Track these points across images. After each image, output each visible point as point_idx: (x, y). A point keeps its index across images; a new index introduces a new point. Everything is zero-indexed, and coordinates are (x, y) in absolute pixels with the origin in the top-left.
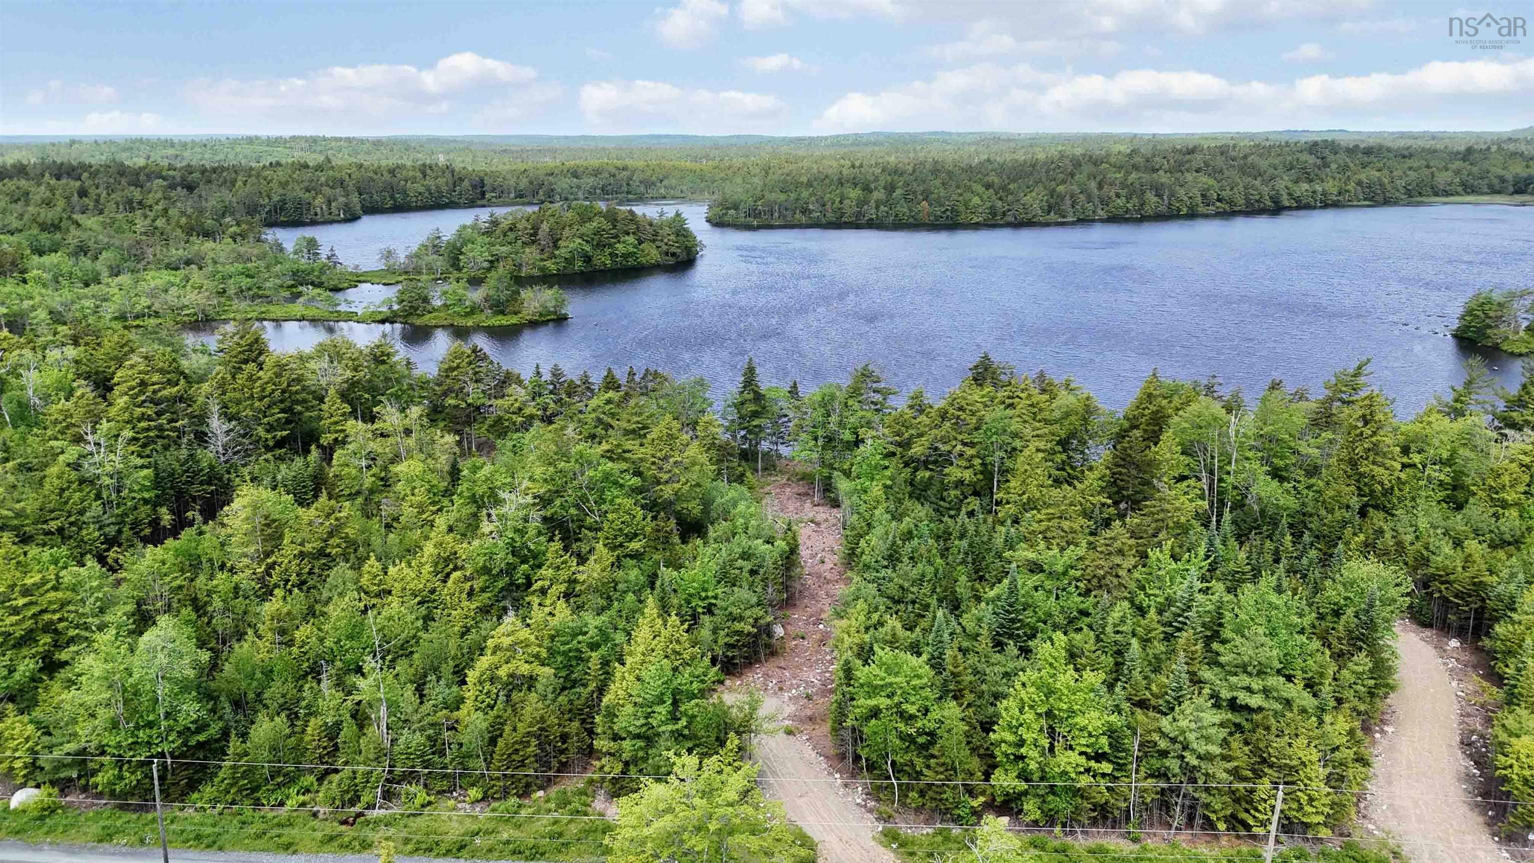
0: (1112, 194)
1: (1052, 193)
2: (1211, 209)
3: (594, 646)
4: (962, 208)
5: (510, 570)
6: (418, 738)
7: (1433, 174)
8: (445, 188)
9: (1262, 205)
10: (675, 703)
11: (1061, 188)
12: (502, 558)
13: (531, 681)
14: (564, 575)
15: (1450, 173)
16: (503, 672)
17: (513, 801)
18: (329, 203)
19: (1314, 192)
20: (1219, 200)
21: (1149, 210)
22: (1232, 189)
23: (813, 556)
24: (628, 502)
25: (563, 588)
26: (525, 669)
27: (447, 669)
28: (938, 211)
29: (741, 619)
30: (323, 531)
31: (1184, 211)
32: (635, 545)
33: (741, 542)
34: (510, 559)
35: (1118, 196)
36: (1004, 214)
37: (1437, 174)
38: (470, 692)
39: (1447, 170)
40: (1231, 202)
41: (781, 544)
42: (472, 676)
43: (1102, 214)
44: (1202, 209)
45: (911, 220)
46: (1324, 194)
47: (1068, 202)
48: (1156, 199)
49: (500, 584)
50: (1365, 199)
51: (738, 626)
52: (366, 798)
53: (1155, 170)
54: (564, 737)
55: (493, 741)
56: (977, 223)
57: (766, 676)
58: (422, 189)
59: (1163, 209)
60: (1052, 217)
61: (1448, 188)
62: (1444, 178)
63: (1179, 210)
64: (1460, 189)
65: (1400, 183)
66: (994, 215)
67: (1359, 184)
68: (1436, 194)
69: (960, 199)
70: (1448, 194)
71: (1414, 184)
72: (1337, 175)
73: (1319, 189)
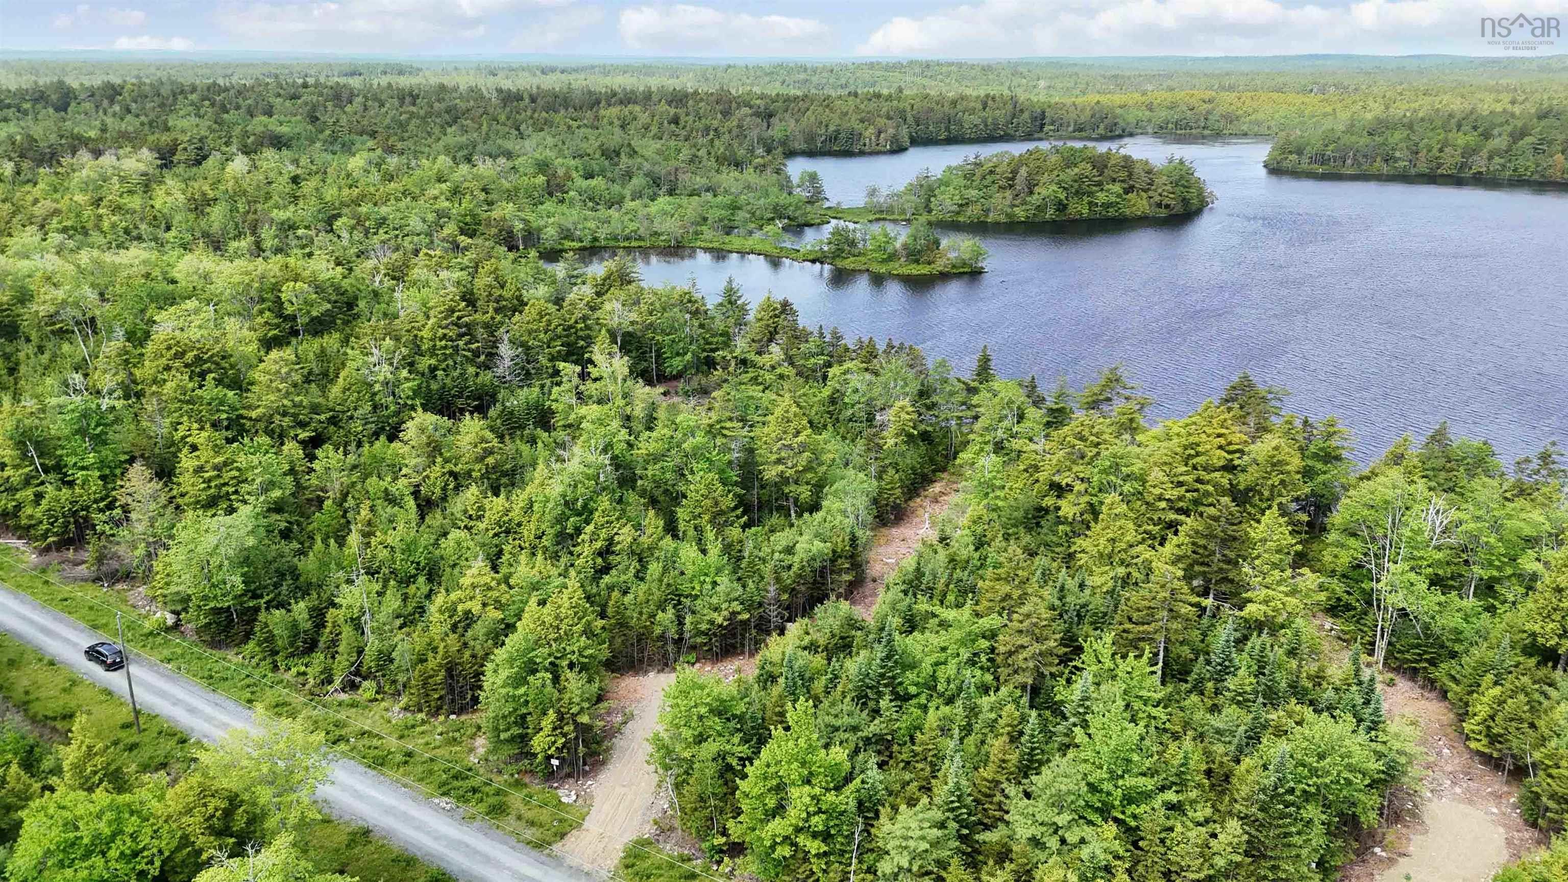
45: (1535, 177)
55: (420, 663)
58: (979, 121)
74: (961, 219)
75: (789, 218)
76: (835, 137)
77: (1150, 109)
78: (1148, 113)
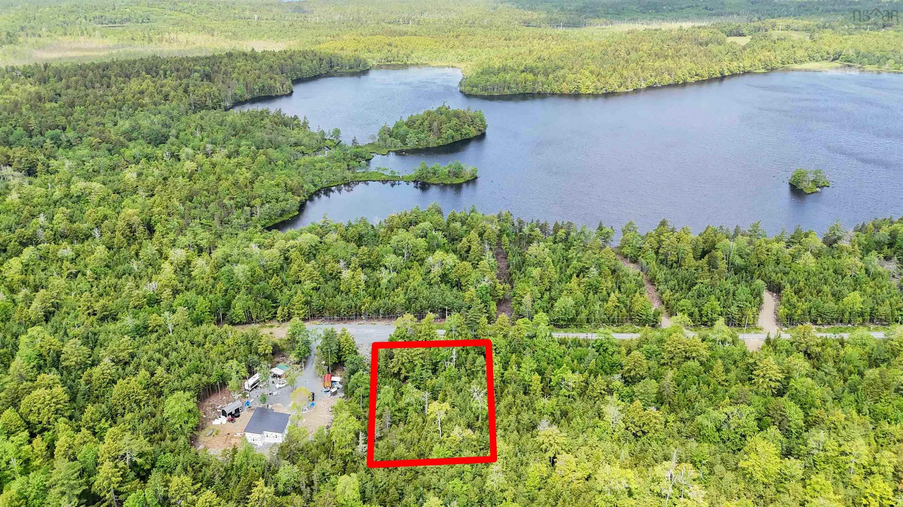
0: (649, 75)
1: (621, 76)
2: (693, 80)
4: (582, 86)
7: (794, 52)
8: (317, 67)
9: (716, 76)
11: (625, 73)
15: (802, 50)
19: (739, 67)
20: (696, 75)
21: (665, 82)
22: (702, 69)
28: (571, 87)
31: (681, 82)
36: (601, 89)
37: (797, 52)
40: (702, 76)
43: (644, 85)
44: (689, 80)
45: (558, 92)
46: (743, 67)
48: (668, 76)
50: (763, 68)
53: (666, 57)
56: (589, 94)
59: (671, 82)
60: (623, 89)
61: (802, 59)
62: (800, 53)
63: (678, 82)
64: (807, 59)
65: (779, 58)
66: (597, 89)
67: (760, 60)
68: (796, 62)
69: (581, 81)
70: (801, 62)
71: (786, 58)
72: (750, 55)
73: (741, 65)
76: (262, 89)
77: (370, 52)
78: (371, 54)
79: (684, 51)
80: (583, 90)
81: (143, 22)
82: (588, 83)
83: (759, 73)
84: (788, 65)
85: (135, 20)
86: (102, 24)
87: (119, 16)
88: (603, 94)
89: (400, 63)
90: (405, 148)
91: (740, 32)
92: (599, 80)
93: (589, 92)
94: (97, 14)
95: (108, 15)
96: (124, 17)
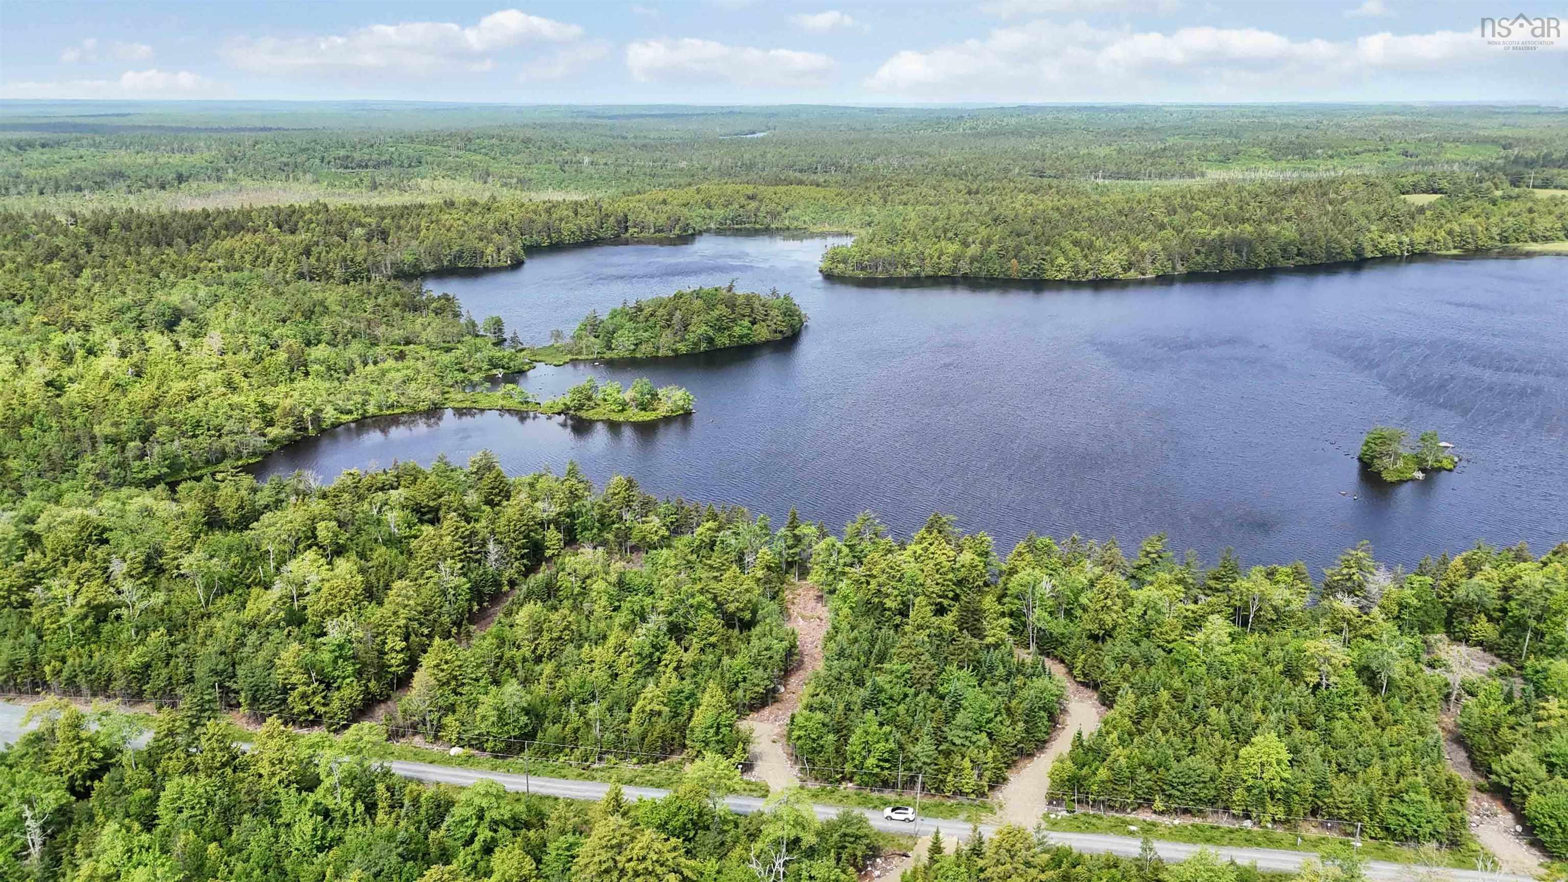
0: (1193, 251)
1: (1134, 250)
2: (1291, 263)
3: (687, 699)
4: (1048, 266)
5: (651, 655)
6: (613, 736)
8: (594, 227)
9: (1344, 258)
10: (718, 728)
11: (1144, 246)
12: (647, 650)
13: (659, 713)
14: (675, 658)
15: (1552, 218)
16: (648, 709)
17: (651, 764)
18: (499, 251)
19: (1401, 243)
20: (1300, 254)
21: (1227, 266)
22: (1313, 244)
23: (812, 642)
24: (710, 616)
25: (675, 664)
26: (657, 708)
27: (623, 705)
28: (1027, 268)
29: (758, 685)
30: (561, 628)
31: (1263, 266)
32: (713, 639)
33: (766, 641)
34: (651, 650)
35: (1198, 252)
36: (1087, 272)
37: (1537, 220)
38: (633, 716)
39: (1550, 213)
40: (1310, 257)
41: (786, 644)
42: (634, 709)
43: (1181, 269)
44: (1281, 263)
45: (1001, 276)
46: (1412, 244)
47: (1148, 259)
48: (1234, 255)
49: (646, 661)
50: (1455, 248)
51: (757, 689)
52: (591, 760)
54: (673, 739)
55: (643, 739)
56: (1062, 281)
57: (771, 713)
58: (574, 229)
59: (1242, 265)
60: (1132, 274)
61: (1548, 234)
62: (1543, 224)
63: (1257, 265)
64: (1561, 234)
65: (1495, 231)
66: (1077, 273)
67: (1450, 233)
68: (1534, 240)
69: (1047, 257)
70: (1547, 239)
71: (1511, 231)
72: (1430, 223)
73: (1406, 239)
74: (638, 355)
75: (503, 367)
76: (459, 256)
77: (710, 207)
78: (708, 211)
79: (1287, 212)
80: (1051, 274)
81: (410, 166)
82: (1061, 260)
83: (1446, 257)
84: (1516, 244)
85: (398, 163)
86: (347, 168)
87: (375, 157)
88: (1090, 281)
89: (758, 226)
90: (608, 355)
91: (1436, 186)
92: (1086, 256)
93: (1060, 277)
94: (342, 153)
95: (357, 155)
96: (383, 159)
